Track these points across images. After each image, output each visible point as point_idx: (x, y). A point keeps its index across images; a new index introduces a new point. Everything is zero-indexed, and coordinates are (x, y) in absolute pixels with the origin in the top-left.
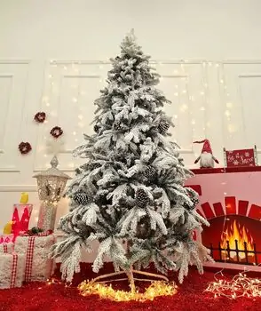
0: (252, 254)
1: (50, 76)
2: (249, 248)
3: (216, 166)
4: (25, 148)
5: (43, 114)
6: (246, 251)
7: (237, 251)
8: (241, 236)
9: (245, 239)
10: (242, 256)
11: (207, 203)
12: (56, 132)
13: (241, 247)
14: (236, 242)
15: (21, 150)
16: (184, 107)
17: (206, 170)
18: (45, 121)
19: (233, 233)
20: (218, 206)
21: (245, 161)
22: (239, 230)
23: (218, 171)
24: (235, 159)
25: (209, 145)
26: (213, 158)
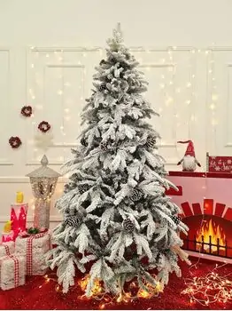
0: (224, 249)
1: (33, 66)
2: (221, 244)
3: (198, 170)
4: (15, 142)
5: (30, 108)
6: (218, 246)
7: (210, 244)
8: (215, 233)
9: (219, 236)
10: (214, 249)
11: (187, 204)
12: (44, 127)
13: (214, 242)
14: (210, 237)
15: (12, 144)
16: (170, 100)
17: (188, 173)
18: (32, 115)
19: (208, 229)
20: (197, 206)
21: (226, 168)
22: (214, 228)
23: (200, 175)
24: (217, 165)
25: (193, 148)
26: (196, 161)
